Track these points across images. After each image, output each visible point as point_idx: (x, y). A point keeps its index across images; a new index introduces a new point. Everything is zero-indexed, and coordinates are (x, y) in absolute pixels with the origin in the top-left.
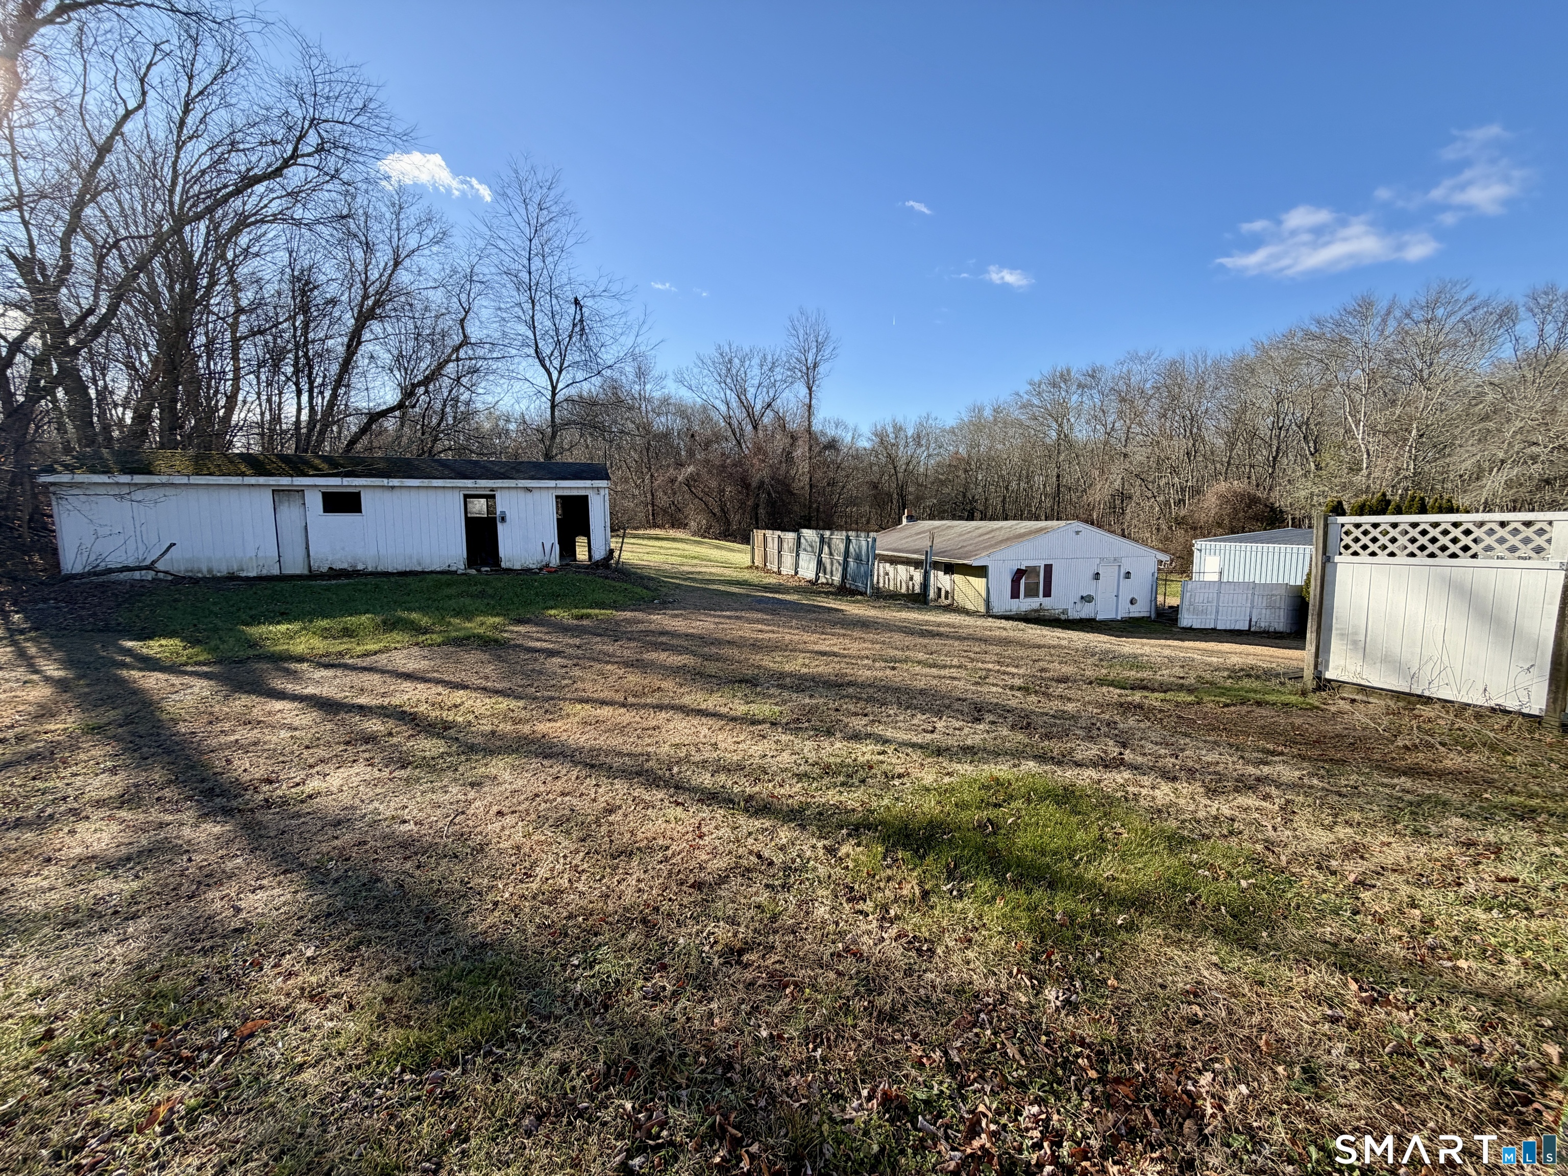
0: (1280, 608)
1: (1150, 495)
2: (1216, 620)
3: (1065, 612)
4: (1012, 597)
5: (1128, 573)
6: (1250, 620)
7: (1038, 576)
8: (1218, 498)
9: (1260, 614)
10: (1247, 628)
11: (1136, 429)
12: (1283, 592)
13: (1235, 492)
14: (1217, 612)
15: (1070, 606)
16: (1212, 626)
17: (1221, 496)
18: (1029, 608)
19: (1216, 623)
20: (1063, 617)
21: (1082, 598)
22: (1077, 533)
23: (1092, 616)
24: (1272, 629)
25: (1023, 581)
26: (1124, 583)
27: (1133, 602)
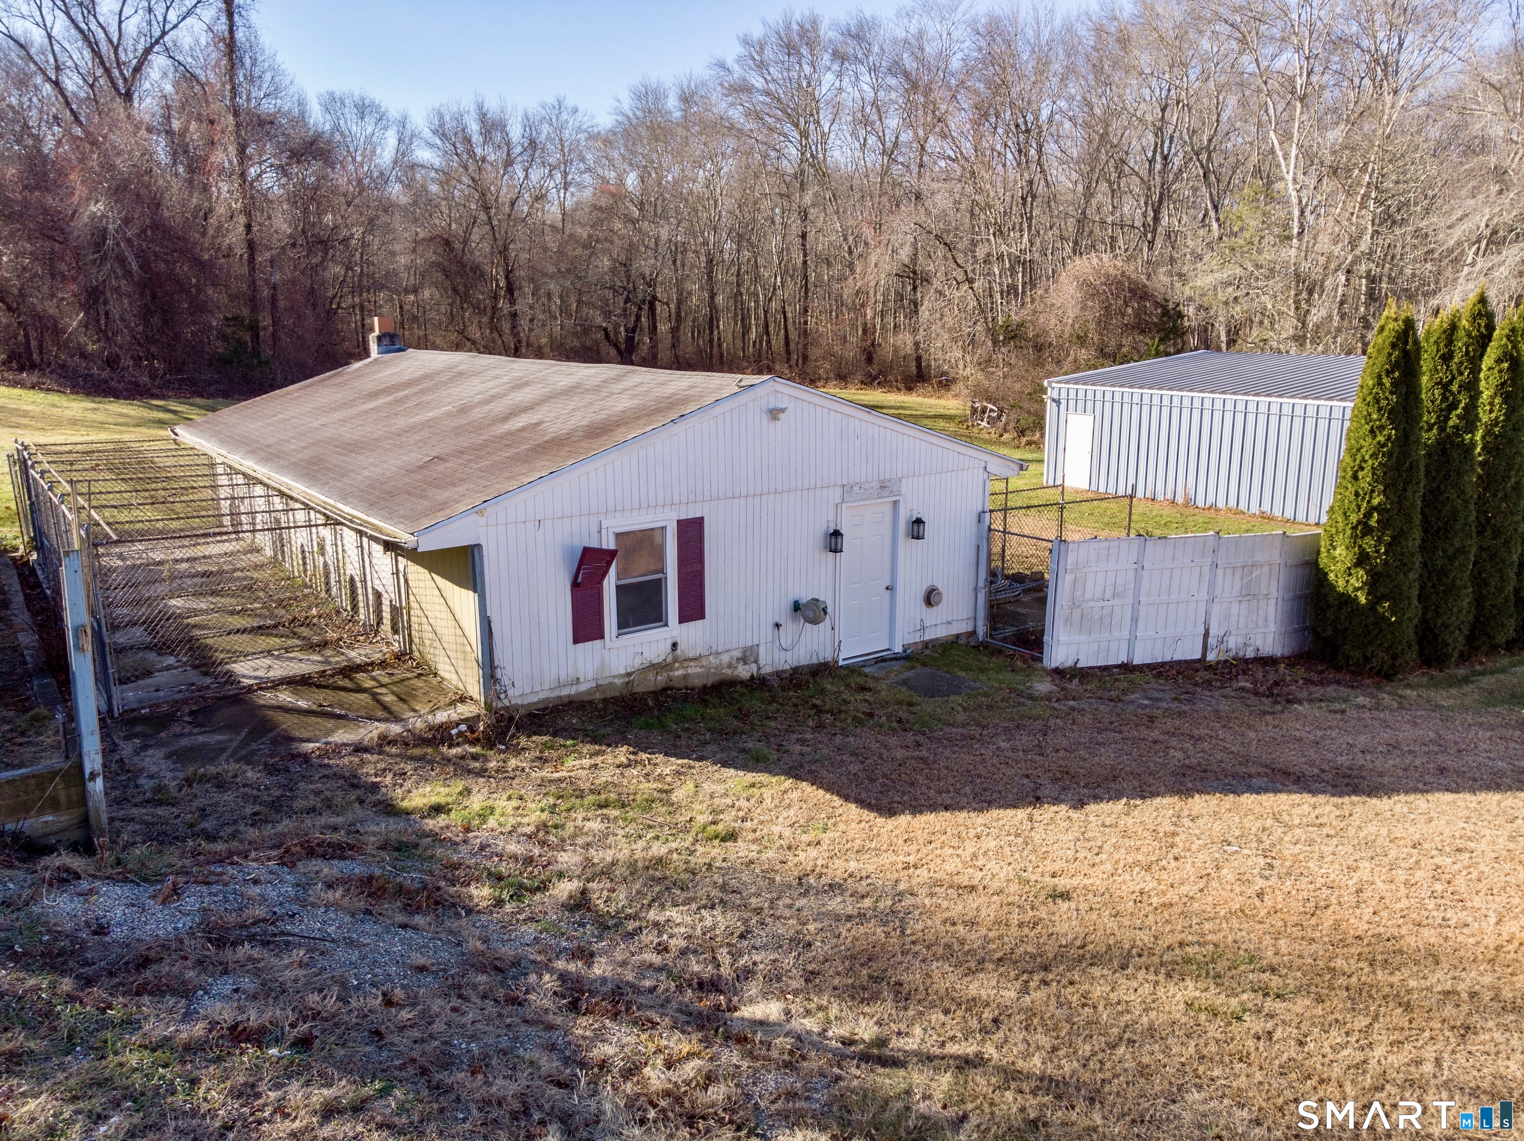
0: (1267, 597)
1: (961, 278)
2: (1131, 641)
3: (748, 655)
4: (578, 639)
5: (919, 522)
6: (1206, 635)
7: (661, 557)
8: (1080, 287)
9: (1227, 616)
10: (1198, 656)
11: (933, 143)
12: (1274, 556)
13: (1107, 276)
14: (1135, 620)
15: (762, 636)
16: (1123, 658)
17: (1085, 284)
18: (637, 663)
19: (1130, 650)
20: (744, 672)
21: (797, 607)
22: (774, 414)
23: (827, 655)
24: (1250, 654)
25: (610, 584)
26: (908, 548)
27: (931, 598)
